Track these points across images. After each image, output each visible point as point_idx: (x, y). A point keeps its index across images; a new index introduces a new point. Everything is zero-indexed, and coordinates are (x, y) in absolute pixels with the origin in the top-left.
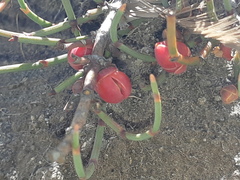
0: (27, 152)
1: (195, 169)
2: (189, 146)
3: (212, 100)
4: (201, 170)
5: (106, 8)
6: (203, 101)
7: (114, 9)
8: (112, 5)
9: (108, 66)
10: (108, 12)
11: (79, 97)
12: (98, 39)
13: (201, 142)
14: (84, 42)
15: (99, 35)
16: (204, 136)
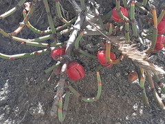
0: (24, 97)
1: (113, 111)
2: (110, 99)
3: (123, 74)
4: (116, 112)
5: (72, 28)
6: (118, 75)
7: (76, 29)
8: (75, 26)
9: (74, 61)
10: (73, 30)
11: (59, 78)
12: (68, 46)
13: (117, 97)
14: (61, 47)
15: (69, 44)
16: (118, 94)
